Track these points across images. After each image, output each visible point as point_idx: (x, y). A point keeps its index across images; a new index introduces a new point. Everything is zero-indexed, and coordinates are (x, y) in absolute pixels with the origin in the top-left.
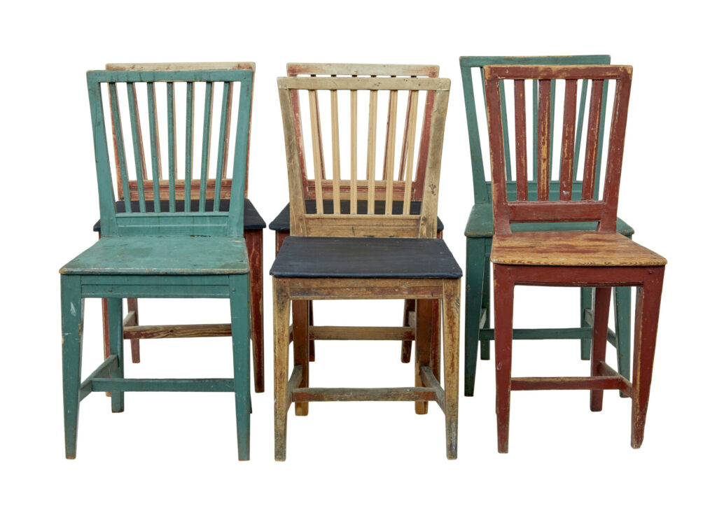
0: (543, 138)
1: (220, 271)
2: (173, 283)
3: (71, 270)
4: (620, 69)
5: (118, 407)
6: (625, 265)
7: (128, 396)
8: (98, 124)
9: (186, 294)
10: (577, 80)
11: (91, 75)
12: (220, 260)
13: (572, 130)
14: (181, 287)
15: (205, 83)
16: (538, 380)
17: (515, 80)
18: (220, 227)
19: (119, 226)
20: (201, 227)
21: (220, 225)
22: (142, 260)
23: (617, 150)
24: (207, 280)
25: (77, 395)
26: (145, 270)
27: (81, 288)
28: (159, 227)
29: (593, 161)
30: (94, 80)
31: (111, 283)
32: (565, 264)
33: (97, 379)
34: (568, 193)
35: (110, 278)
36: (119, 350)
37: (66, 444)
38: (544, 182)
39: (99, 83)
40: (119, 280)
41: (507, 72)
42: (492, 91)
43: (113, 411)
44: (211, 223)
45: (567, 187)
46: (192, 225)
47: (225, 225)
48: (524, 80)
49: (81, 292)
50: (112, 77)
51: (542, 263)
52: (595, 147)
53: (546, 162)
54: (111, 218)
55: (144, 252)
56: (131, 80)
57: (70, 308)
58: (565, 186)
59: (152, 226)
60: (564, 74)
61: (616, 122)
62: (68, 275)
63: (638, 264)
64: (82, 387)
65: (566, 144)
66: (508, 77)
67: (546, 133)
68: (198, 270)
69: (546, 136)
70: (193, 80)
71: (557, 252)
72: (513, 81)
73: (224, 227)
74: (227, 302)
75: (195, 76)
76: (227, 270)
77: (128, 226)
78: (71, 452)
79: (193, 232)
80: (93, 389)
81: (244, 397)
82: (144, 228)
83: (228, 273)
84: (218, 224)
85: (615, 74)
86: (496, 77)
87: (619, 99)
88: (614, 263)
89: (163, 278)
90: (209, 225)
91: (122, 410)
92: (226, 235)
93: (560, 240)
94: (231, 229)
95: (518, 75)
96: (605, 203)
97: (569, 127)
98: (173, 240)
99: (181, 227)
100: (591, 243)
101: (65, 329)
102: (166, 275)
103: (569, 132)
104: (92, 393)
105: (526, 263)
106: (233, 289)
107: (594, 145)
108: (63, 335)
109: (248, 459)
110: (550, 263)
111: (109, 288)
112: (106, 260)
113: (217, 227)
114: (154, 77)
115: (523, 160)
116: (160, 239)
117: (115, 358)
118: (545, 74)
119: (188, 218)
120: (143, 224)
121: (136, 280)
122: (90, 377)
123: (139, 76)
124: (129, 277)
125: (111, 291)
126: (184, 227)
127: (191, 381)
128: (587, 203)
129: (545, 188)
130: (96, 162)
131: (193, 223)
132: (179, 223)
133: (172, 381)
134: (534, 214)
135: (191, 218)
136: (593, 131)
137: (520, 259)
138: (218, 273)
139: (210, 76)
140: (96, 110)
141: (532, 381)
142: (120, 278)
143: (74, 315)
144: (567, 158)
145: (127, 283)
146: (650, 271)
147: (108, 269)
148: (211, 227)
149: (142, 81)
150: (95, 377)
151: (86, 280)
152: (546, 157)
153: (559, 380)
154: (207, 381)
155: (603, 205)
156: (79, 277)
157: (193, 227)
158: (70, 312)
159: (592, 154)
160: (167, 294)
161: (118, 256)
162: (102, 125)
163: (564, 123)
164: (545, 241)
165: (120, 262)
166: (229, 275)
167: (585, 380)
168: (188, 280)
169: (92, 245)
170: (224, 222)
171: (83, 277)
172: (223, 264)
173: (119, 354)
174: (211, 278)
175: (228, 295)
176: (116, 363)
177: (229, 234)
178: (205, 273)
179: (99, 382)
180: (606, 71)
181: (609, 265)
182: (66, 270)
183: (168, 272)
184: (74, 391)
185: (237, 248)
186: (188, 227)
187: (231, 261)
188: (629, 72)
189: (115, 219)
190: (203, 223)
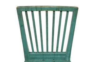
8: (22, 26)
11: (18, 8)
15: (60, 11)
21: (63, 57)
39: (21, 11)
50: (26, 9)
70: (55, 10)
79: (54, 59)
90: (59, 57)
92: (64, 60)
99: (50, 57)
114: (41, 9)
119: (53, 55)
120: (38, 56)
149: (37, 10)
189: (29, 55)
190: (57, 56)
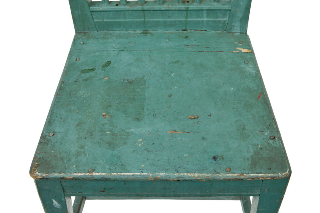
2: (186, 186)
9: (203, 194)
14: (197, 188)
18: (220, 21)
19: (96, 20)
20: (196, 21)
26: (149, 176)
27: (63, 189)
28: (144, 22)
31: (103, 186)
35: (101, 182)
40: (113, 184)
44: (208, 17)
47: (226, 19)
49: (64, 192)
54: (85, 13)
59: (135, 20)
62: (43, 179)
73: (225, 21)
77: (105, 20)
79: (186, 27)
82: (126, 22)
92: (226, 31)
94: (233, 24)
99: (172, 21)
102: (178, 181)
111: (101, 189)
113: (216, 21)
119: (181, 12)
120: (125, 18)
121: (137, 183)
124: (126, 182)
125: (103, 192)
126: (176, 21)
131: (186, 17)
135: (184, 12)
142: (115, 182)
143: (59, 208)
148: (208, 22)
151: (68, 183)
156: (58, 181)
157: (186, 21)
158: (53, 205)
160: (178, 194)
168: (207, 183)
170: (225, 16)
171: (63, 181)
186: (180, 21)
189: (89, 14)
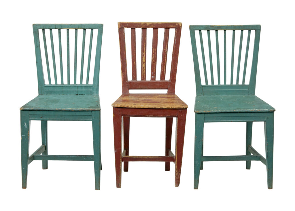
0: (143, 53)
1: (88, 109)
2: (68, 114)
3: (25, 108)
4: (176, 24)
5: (45, 167)
6: (169, 108)
7: (49, 162)
8: (37, 47)
9: (74, 119)
10: (158, 29)
11: (34, 26)
12: (88, 105)
13: (156, 50)
14: (71, 116)
15: (83, 29)
16: (137, 157)
17: (131, 28)
18: (89, 91)
19: (46, 90)
20: (81, 91)
21: (89, 90)
22: (55, 104)
23: (175, 58)
24: (82, 113)
25: (27, 162)
26: (56, 109)
27: (29, 116)
28: (63, 91)
29: (165, 64)
30: (36, 28)
31: (42, 114)
32: (143, 107)
33: (36, 155)
34: (154, 77)
35: (41, 112)
36: (46, 143)
37: (22, 182)
38: (143, 72)
39: (38, 29)
40: (45, 113)
41: (128, 25)
42: (121, 33)
43: (43, 169)
44: (85, 89)
45: (154, 75)
46: (77, 90)
47: (91, 90)
48: (135, 28)
49: (29, 118)
50: (43, 27)
51: (133, 107)
52: (166, 57)
53: (144, 64)
54: (43, 87)
55: (56, 101)
56: (51, 28)
57: (24, 124)
58: (153, 74)
59: (60, 90)
60: (152, 26)
61: (175, 47)
62: (23, 111)
63: (175, 108)
64: (29, 158)
65: (153, 56)
66: (128, 27)
67: (145, 51)
68: (79, 109)
69: (145, 52)
70: (78, 28)
71: (142, 102)
72: (130, 29)
73: (91, 91)
74: (91, 122)
75: (79, 26)
76: (91, 109)
77: (50, 90)
78: (24, 186)
79: (77, 93)
80: (34, 159)
81: (98, 163)
82: (56, 91)
83: (91, 110)
84: (88, 89)
85: (174, 26)
86: (123, 27)
87: (176, 37)
88: (164, 107)
89: (63, 112)
90: (84, 90)
91: (47, 168)
92: (91, 94)
93: (148, 97)
94: (94, 91)
95: (133, 26)
96: (170, 82)
97: (155, 49)
98: (69, 96)
99: (72, 91)
100: (160, 99)
101: (22, 133)
102: (65, 111)
103: (154, 51)
104: (34, 161)
105: (126, 107)
106: (93, 117)
107: (165, 57)
108: (21, 136)
109: (100, 189)
110: (136, 107)
111: (41, 116)
112: (40, 104)
113: (87, 91)
114: (61, 27)
115: (135, 63)
116: (64, 96)
117: (44, 146)
118: (144, 26)
119: (75, 87)
120: (56, 89)
121: (52, 113)
122: (33, 154)
123: (55, 27)
124: (49, 112)
125: (42, 118)
126: (74, 91)
127: (76, 156)
128: (162, 81)
129: (144, 75)
130: (37, 63)
131: (77, 89)
132: (71, 89)
133: (68, 156)
134: (139, 86)
135: (77, 87)
136: (165, 51)
137: (124, 105)
138: (87, 110)
139: (85, 27)
140: (37, 41)
141: (135, 157)
142: (46, 112)
143: (26, 128)
144: (154, 62)
145: (49, 114)
146: (180, 111)
147: (41, 108)
148: (85, 91)
149: (56, 28)
150: (35, 154)
151: (31, 113)
152: (144, 62)
153: (147, 157)
154: (82, 156)
155: (169, 82)
156: (28, 111)
157: (77, 91)
158: (24, 126)
159: (164, 60)
160: (66, 119)
161: (45, 103)
162: (39, 47)
163: (152, 47)
164: (141, 97)
165: (45, 105)
166: (92, 111)
167: (158, 157)
168: (74, 113)
169: (35, 98)
171: (30, 111)
172: (89, 106)
173: (46, 145)
174: (84, 112)
175: (91, 119)
176: (44, 148)
177: (93, 94)
178: (82, 110)
179: (37, 156)
180: (170, 25)
181: (162, 108)
182: (23, 108)
183: (66, 110)
184: (26, 159)
185: (96, 100)
186: (75, 91)
187: (93, 105)
188: (180, 25)
189: (44, 87)
190: (81, 89)
